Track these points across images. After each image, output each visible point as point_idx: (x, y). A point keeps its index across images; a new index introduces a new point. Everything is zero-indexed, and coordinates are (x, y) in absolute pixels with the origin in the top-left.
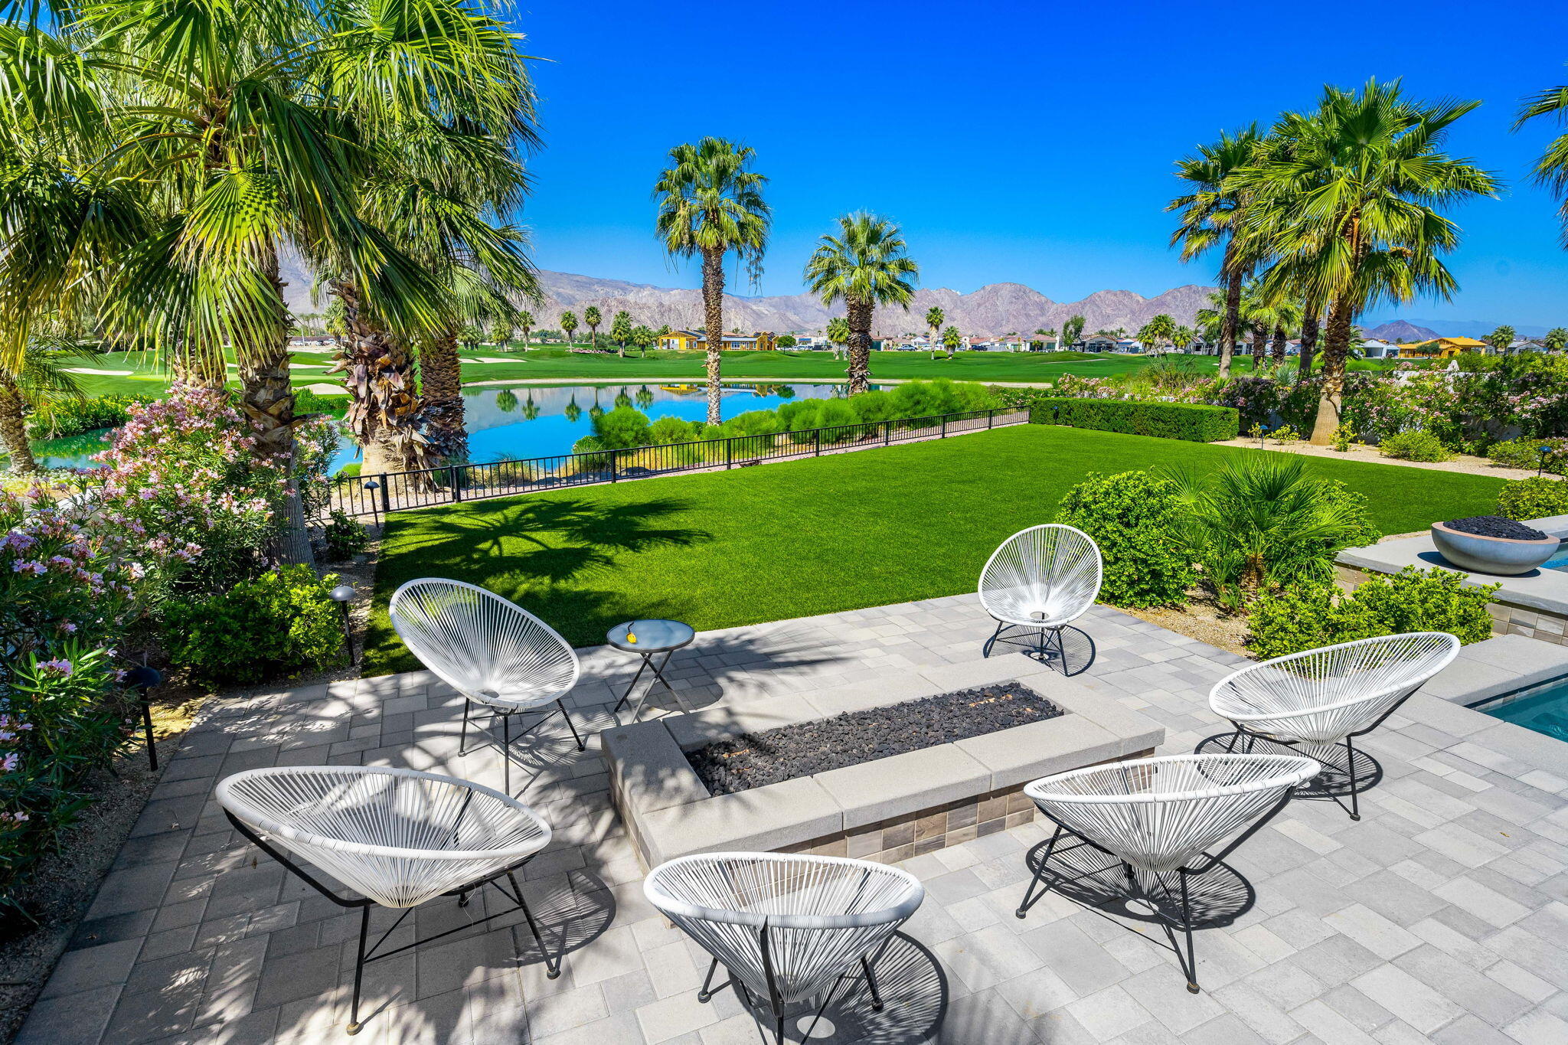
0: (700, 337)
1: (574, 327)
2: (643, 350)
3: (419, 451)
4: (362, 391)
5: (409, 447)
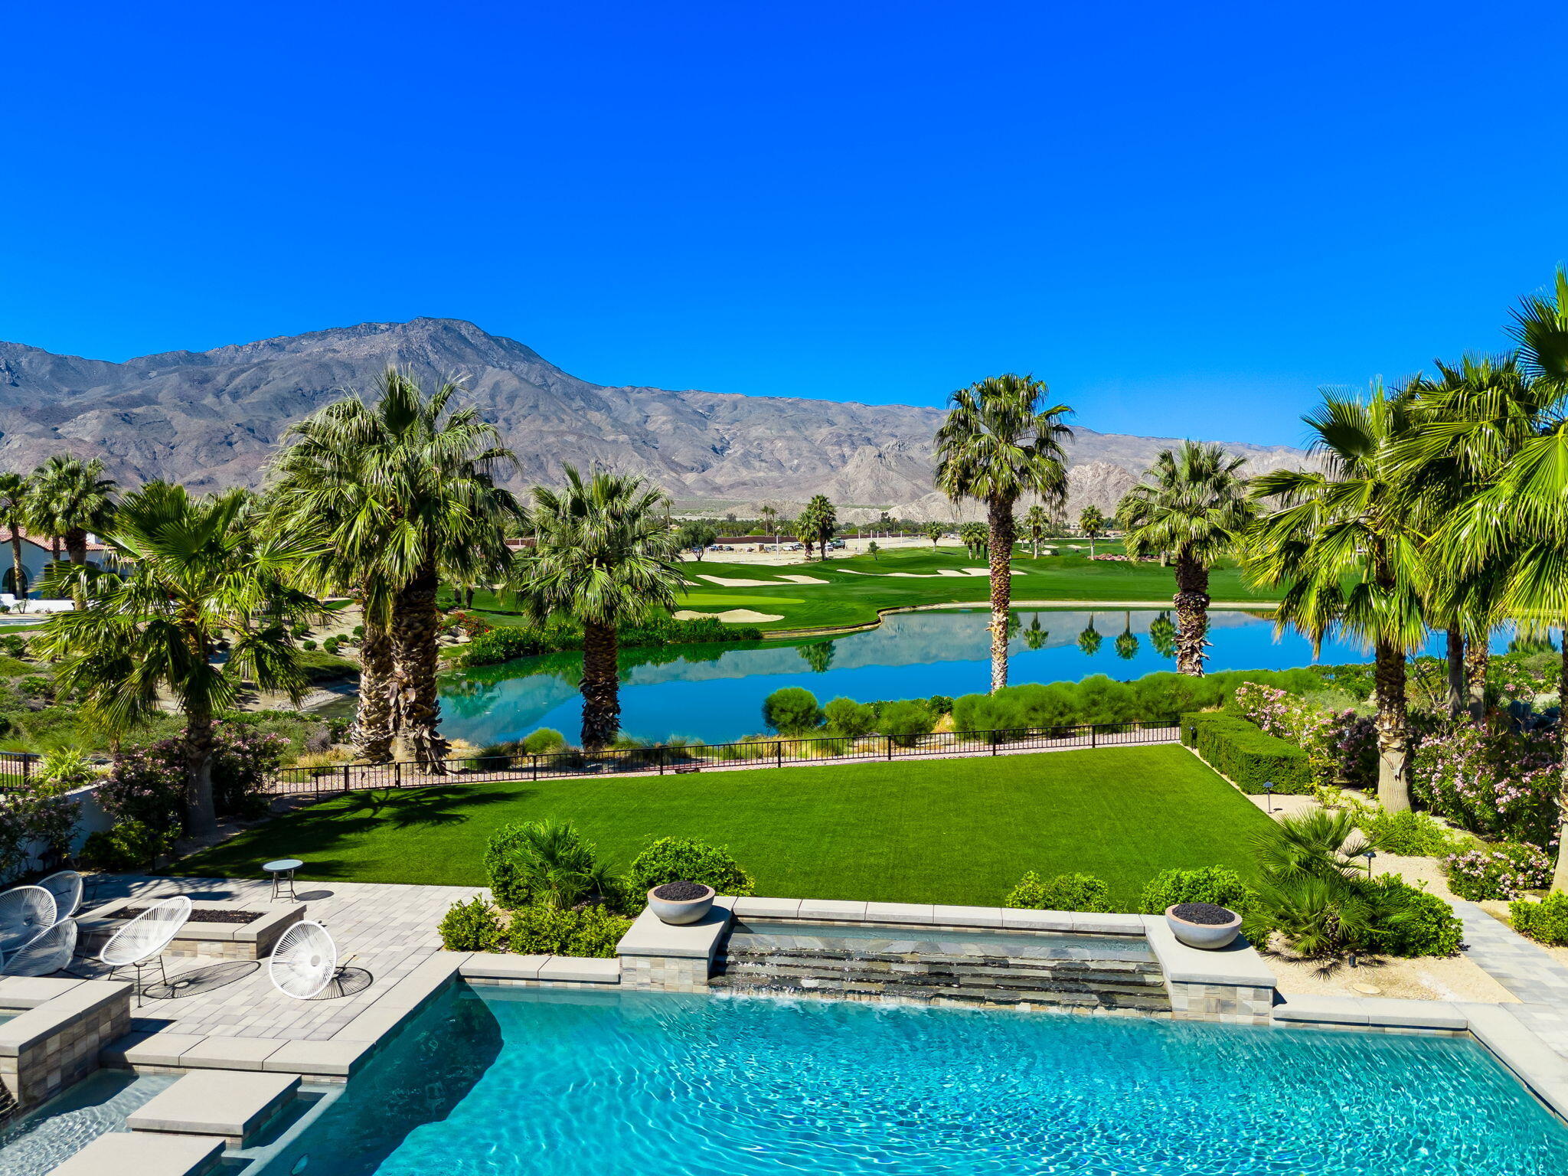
3: (427, 744)
4: (392, 701)
5: (419, 741)
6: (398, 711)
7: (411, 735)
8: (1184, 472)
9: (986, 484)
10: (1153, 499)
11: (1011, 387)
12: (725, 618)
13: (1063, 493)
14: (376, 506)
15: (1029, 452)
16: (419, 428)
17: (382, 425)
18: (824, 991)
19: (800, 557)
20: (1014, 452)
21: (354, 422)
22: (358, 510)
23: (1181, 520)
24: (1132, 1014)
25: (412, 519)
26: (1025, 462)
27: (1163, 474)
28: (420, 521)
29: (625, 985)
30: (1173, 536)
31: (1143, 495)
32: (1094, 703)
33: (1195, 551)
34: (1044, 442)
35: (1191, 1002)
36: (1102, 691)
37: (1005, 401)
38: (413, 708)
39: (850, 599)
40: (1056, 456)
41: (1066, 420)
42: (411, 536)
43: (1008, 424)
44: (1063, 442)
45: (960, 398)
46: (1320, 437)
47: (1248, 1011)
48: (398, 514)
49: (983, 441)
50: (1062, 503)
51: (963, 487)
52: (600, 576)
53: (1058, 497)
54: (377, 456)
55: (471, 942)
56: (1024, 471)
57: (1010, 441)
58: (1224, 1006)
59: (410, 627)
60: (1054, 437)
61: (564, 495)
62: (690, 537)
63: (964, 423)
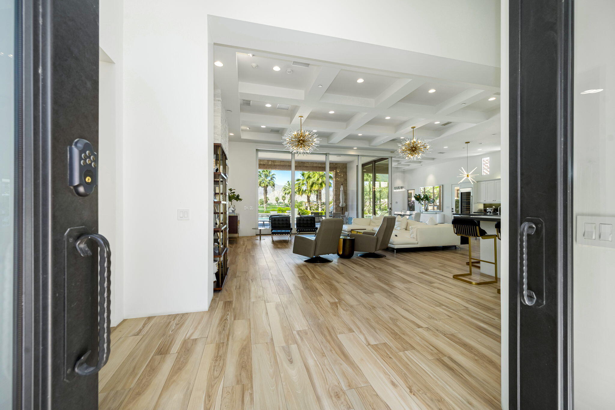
9: (263, 185)
15: (270, 180)
27: (288, 184)
30: (289, 192)
31: (285, 187)
40: (273, 181)
41: (274, 176)
44: (274, 179)
46: (301, 175)
49: (263, 178)
50: (274, 188)
56: (269, 183)
60: (273, 178)
63: (260, 176)
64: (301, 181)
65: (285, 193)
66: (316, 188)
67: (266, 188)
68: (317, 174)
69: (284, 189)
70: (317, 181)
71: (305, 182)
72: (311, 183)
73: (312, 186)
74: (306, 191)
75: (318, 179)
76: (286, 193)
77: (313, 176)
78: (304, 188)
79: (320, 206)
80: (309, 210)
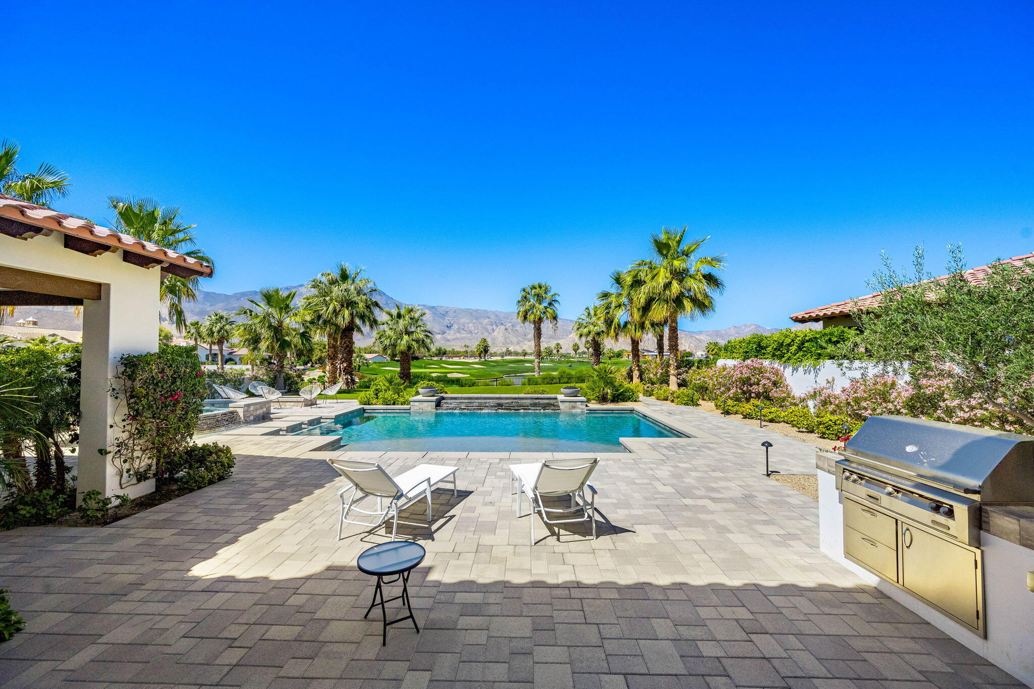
0: (643, 353)
1: (578, 349)
2: (610, 359)
3: (350, 380)
4: (338, 367)
5: (347, 379)
6: (340, 370)
7: (344, 378)
8: (592, 313)
9: (532, 317)
10: (583, 322)
11: (540, 287)
12: (449, 375)
13: (556, 320)
14: (336, 303)
15: (546, 308)
16: (350, 281)
17: (339, 279)
18: (467, 409)
19: (477, 360)
20: (542, 307)
21: (330, 277)
22: (329, 304)
23: (591, 327)
24: (550, 411)
25: (347, 308)
26: (544, 310)
27: (587, 314)
28: (350, 308)
29: (412, 410)
30: (590, 332)
31: (581, 320)
32: (562, 376)
33: (596, 339)
34: (550, 304)
35: (565, 407)
36: (564, 372)
37: (538, 290)
38: (345, 369)
39: (493, 371)
40: (554, 309)
41: (557, 298)
42: (347, 313)
43: (540, 299)
44: (556, 305)
45: (524, 290)
47: (579, 408)
48: (342, 306)
49: (531, 303)
50: (556, 324)
51: (525, 318)
52: (406, 337)
53: (555, 322)
54: (337, 287)
55: (367, 403)
56: (544, 313)
57: (540, 304)
58: (574, 407)
59: (345, 343)
60: (553, 303)
61: (394, 312)
62: (438, 352)
63: (525, 298)
64: (613, 299)
65: (578, 335)
66: (659, 312)
67: (538, 323)
68: (662, 270)
69: (576, 326)
70: (665, 290)
71: (624, 299)
72: (642, 301)
73: (646, 309)
74: (629, 326)
75: (667, 286)
76: (581, 336)
77: (650, 276)
78: (621, 316)
79: (672, 371)
80: (636, 380)
